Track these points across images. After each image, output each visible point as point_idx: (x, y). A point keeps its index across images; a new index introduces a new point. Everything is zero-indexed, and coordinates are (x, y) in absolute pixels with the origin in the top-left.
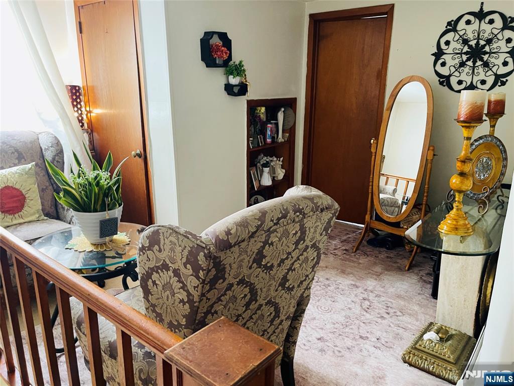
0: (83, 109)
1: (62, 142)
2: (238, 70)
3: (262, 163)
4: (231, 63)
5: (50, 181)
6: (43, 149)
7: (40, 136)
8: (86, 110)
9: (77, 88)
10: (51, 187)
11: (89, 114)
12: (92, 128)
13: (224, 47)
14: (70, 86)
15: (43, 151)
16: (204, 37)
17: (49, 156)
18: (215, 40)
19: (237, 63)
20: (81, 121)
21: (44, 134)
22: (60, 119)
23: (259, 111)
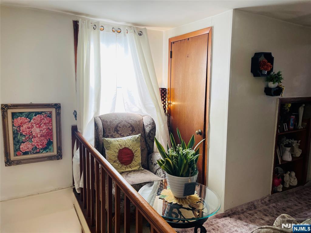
0: (167, 102)
1: (155, 122)
2: (277, 78)
3: (285, 144)
4: (272, 73)
5: (146, 145)
6: (145, 125)
7: (144, 118)
8: (168, 103)
9: (165, 90)
10: (146, 149)
11: (169, 105)
12: (170, 114)
13: (269, 63)
14: (161, 88)
15: (145, 126)
16: (254, 56)
17: (148, 130)
18: (262, 59)
19: (276, 73)
20: (165, 109)
21: (146, 116)
22: (155, 108)
23: (286, 106)
